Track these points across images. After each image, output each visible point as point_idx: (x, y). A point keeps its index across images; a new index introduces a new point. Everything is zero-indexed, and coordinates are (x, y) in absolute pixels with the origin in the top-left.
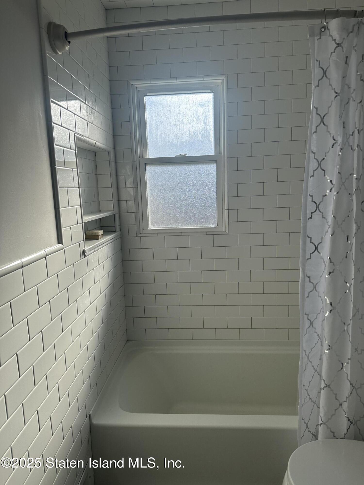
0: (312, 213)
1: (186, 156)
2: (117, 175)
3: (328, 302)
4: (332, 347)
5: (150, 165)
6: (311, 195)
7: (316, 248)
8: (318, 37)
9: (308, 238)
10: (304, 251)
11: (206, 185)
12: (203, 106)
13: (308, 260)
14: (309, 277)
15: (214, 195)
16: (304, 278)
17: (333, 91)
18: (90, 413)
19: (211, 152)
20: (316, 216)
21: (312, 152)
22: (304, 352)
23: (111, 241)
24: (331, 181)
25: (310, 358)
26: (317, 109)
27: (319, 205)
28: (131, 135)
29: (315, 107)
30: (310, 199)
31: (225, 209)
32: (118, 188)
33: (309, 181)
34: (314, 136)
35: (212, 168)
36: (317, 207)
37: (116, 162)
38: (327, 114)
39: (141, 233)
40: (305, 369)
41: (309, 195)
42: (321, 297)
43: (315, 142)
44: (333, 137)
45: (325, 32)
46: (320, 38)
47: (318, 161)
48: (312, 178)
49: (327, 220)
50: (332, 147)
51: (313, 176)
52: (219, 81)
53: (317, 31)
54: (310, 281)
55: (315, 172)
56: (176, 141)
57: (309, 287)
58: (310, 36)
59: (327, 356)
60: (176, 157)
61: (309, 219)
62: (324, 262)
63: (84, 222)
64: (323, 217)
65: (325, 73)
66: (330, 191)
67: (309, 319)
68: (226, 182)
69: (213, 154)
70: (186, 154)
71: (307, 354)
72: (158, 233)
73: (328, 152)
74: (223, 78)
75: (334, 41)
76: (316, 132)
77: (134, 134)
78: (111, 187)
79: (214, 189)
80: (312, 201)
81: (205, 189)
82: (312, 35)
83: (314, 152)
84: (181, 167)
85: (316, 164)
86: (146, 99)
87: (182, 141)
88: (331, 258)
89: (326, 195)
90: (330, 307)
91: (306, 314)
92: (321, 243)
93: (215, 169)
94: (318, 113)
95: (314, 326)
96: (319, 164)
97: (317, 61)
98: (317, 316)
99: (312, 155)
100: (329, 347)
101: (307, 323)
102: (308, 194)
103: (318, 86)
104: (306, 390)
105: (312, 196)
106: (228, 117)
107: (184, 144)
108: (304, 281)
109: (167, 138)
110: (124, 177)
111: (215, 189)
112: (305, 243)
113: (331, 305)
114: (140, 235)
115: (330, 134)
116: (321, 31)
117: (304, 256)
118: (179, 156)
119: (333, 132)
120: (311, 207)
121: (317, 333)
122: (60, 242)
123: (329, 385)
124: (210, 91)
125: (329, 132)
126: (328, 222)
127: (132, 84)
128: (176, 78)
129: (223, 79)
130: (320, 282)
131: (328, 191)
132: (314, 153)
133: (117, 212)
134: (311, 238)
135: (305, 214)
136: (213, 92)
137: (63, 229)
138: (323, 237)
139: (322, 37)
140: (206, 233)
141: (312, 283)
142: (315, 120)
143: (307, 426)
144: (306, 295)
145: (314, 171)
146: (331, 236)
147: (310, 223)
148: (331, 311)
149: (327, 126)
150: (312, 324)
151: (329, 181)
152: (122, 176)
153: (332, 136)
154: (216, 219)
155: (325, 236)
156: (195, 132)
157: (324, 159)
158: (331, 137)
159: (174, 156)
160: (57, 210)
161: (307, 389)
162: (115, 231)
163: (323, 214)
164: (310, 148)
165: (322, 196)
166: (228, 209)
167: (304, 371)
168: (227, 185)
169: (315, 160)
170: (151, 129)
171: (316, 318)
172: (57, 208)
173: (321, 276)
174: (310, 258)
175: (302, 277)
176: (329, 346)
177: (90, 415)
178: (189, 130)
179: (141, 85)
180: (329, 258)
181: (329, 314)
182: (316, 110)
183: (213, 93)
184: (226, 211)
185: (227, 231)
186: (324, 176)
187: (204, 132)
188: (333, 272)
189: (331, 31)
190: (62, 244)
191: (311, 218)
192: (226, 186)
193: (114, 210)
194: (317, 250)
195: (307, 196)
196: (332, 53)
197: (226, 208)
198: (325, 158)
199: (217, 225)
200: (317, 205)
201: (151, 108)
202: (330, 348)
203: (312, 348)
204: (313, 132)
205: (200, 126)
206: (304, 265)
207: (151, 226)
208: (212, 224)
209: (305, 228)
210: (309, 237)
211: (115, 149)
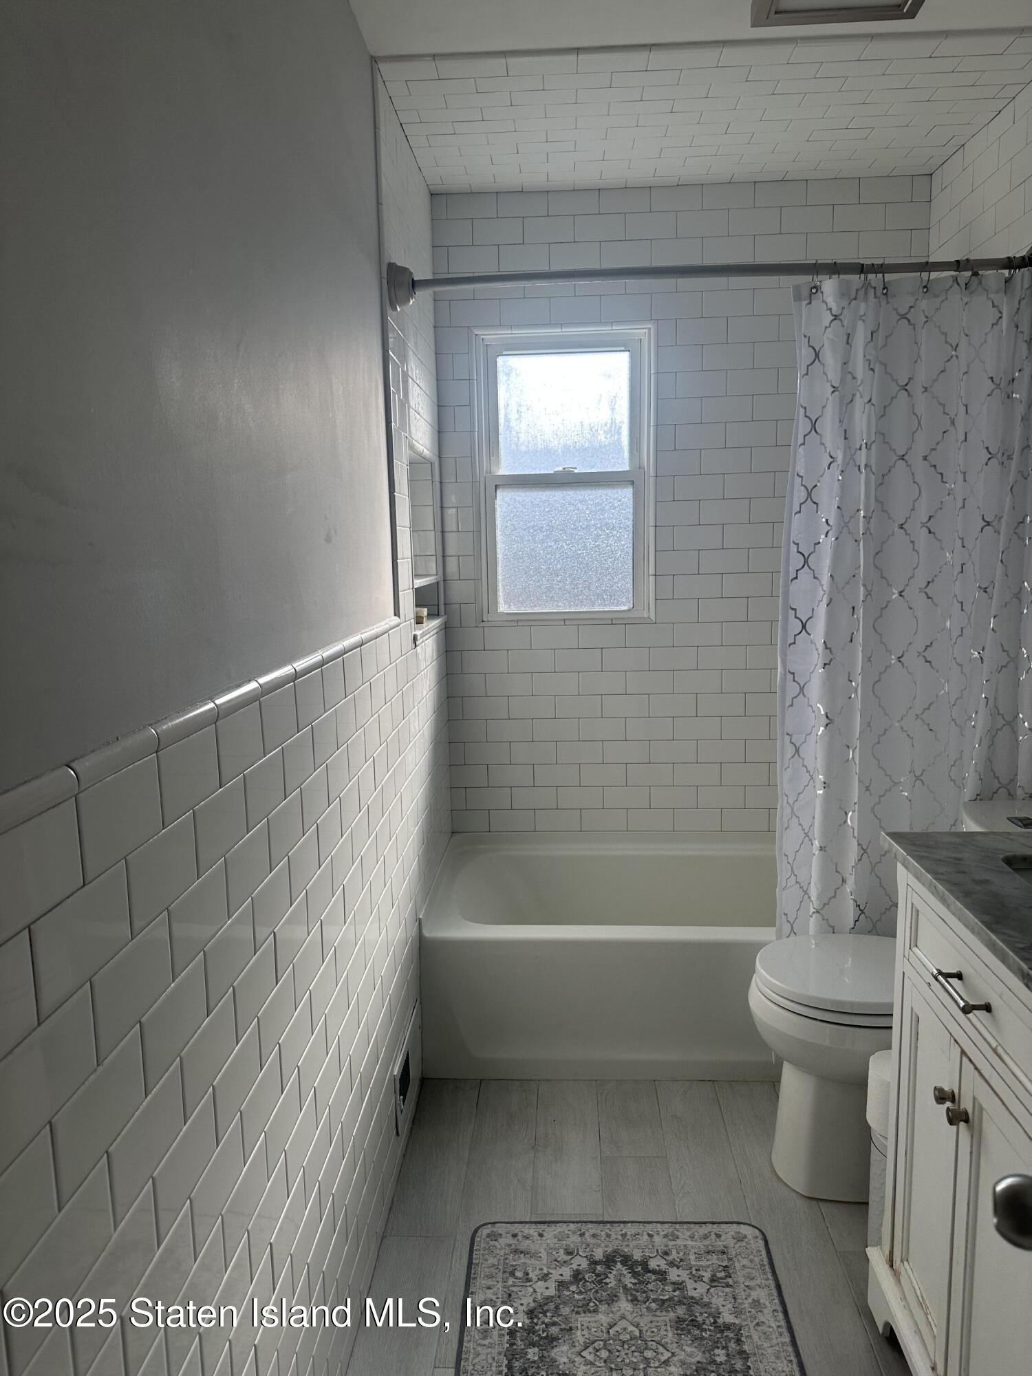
0: (797, 571)
1: (576, 471)
2: (442, 507)
3: (823, 712)
4: (828, 785)
5: (504, 488)
6: (796, 542)
7: (804, 626)
8: (807, 302)
9: (791, 611)
10: (785, 630)
11: (614, 527)
12: (609, 376)
13: (792, 646)
14: (793, 674)
15: (627, 548)
16: (785, 675)
17: (829, 384)
18: (421, 917)
19: (623, 465)
20: (805, 575)
21: (798, 475)
22: (785, 798)
23: (435, 631)
24: (827, 521)
25: (795, 810)
26: (805, 408)
27: (808, 557)
28: (472, 431)
29: (802, 406)
30: (794, 548)
31: (649, 575)
32: (443, 532)
33: (793, 520)
34: (801, 450)
35: (625, 495)
36: (806, 561)
37: (441, 482)
38: (820, 416)
39: (484, 620)
40: (788, 827)
41: (794, 542)
42: (812, 706)
43: (803, 460)
44: (829, 453)
45: (817, 294)
46: (810, 303)
47: (807, 490)
48: (797, 515)
49: (820, 583)
50: (829, 468)
51: (799, 512)
52: (642, 332)
53: (805, 292)
54: (794, 681)
55: (802, 506)
56: (556, 443)
57: (792, 689)
58: (795, 301)
59: (821, 798)
60: (556, 474)
61: (792, 580)
62: (817, 649)
63: (415, 587)
64: (815, 578)
65: (817, 355)
66: (826, 536)
67: (792, 743)
68: (652, 523)
69: (626, 468)
70: (576, 468)
71: (791, 802)
72: (517, 621)
73: (822, 476)
74: (649, 326)
75: (829, 311)
76: (804, 444)
77: (477, 430)
78: (433, 529)
79: (627, 536)
80: (798, 552)
81: (611, 535)
82: (798, 298)
83: (801, 474)
84: (565, 492)
85: (804, 494)
86: (500, 360)
87: (568, 442)
88: (826, 642)
89: (819, 543)
90: (825, 721)
91: (788, 734)
92: (811, 618)
93: (631, 496)
94: (807, 414)
95: (801, 756)
96: (809, 494)
97: (805, 336)
98: (806, 738)
99: (798, 480)
100: (824, 785)
101: (790, 750)
102: (792, 540)
103: (807, 374)
104: (789, 863)
105: (798, 544)
106: (657, 399)
107: (572, 448)
108: (784, 679)
109: (539, 437)
110: (454, 510)
111: (631, 535)
112: (786, 619)
113: (827, 717)
114: (482, 624)
115: (825, 448)
116: (811, 293)
117: (784, 640)
118: (561, 471)
119: (829, 444)
120: (797, 561)
121: (806, 767)
122: (397, 614)
123: (825, 847)
124: (623, 349)
125: (823, 444)
126: (822, 585)
127: (476, 335)
128: (562, 324)
129: (649, 329)
130: (810, 681)
131: (823, 536)
132: (801, 477)
133: (442, 579)
134: (795, 610)
135: (787, 572)
136: (629, 351)
137: (400, 593)
138: (815, 608)
139: (813, 302)
140: (612, 620)
141: (797, 682)
142: (803, 426)
143: (792, 928)
144: (788, 703)
145: (801, 504)
146: (827, 606)
147: (794, 587)
148: (827, 725)
149: (821, 436)
150: (797, 751)
151: (824, 520)
152: (451, 510)
153: (828, 451)
154: (631, 595)
155: (818, 607)
156: (594, 427)
157: (815, 486)
158: (826, 452)
159: (552, 472)
160: (395, 562)
161: (791, 863)
162: (438, 615)
163: (815, 572)
164: (794, 468)
165: (813, 545)
166: (655, 575)
167: (786, 829)
168: (654, 528)
169: (803, 488)
170: (507, 420)
171: (805, 742)
172: (395, 559)
173: (812, 672)
174: (794, 643)
175: (781, 673)
176: (825, 783)
177: (420, 920)
178: (581, 422)
179: (491, 336)
180: (824, 642)
181: (823, 731)
182: (804, 410)
183: (628, 353)
184: (652, 579)
185: (653, 617)
186: (817, 512)
187: (611, 427)
188: (829, 664)
189: (825, 296)
190: (399, 617)
191: (796, 578)
192: (652, 530)
193: (437, 575)
194: (806, 630)
195: (789, 544)
196: (826, 328)
197: (652, 572)
198: (818, 484)
199: (631, 607)
200: (805, 558)
201: (509, 379)
202: (826, 785)
203: (799, 794)
204: (799, 444)
205: (603, 415)
206: (784, 654)
207: (503, 608)
208: (623, 604)
209: (786, 594)
210: (793, 609)
211: (440, 457)
